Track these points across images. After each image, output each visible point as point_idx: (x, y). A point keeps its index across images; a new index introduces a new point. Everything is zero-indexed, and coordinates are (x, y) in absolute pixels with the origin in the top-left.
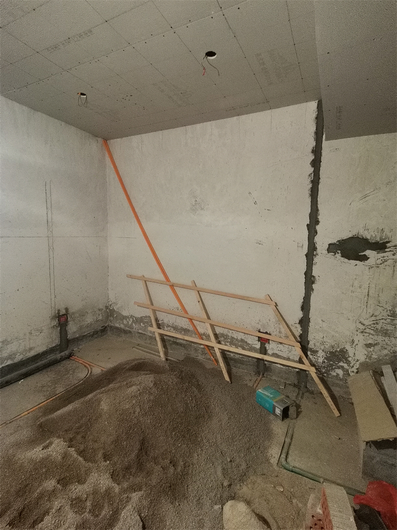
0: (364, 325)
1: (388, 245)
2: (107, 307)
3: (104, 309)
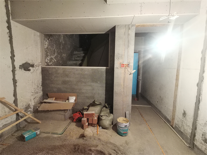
0: (32, 93)
1: (34, 65)
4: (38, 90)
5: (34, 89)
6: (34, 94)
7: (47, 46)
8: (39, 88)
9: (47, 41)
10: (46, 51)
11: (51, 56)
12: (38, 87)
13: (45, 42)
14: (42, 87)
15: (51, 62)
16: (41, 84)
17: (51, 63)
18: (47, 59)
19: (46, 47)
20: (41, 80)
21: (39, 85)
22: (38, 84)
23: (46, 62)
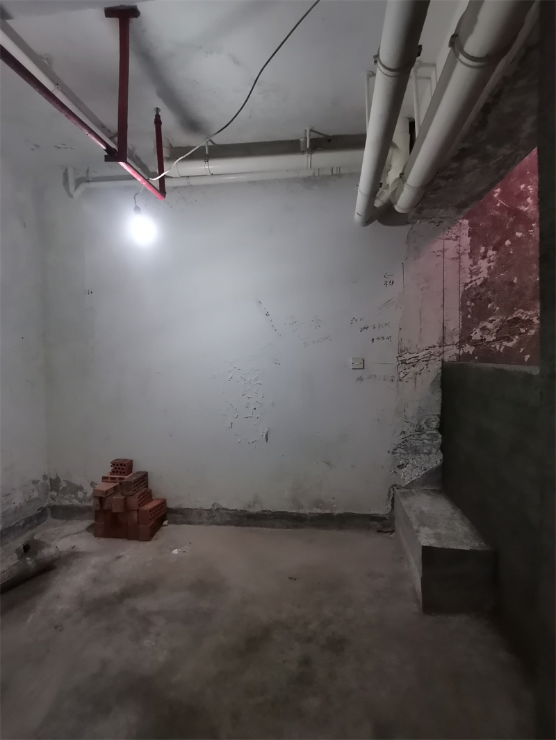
2: (45, 477)
3: (42, 480)
4: (418, 443)
5: (403, 436)
6: (403, 451)
7: (484, 274)
8: (424, 436)
9: (490, 253)
10: (472, 301)
11: (512, 312)
12: (420, 430)
13: (475, 263)
14: (440, 436)
15: (509, 340)
16: (434, 424)
17: (510, 344)
18: (484, 329)
19: (479, 283)
20: (437, 410)
21: (425, 426)
22: (419, 421)
23: (475, 344)
